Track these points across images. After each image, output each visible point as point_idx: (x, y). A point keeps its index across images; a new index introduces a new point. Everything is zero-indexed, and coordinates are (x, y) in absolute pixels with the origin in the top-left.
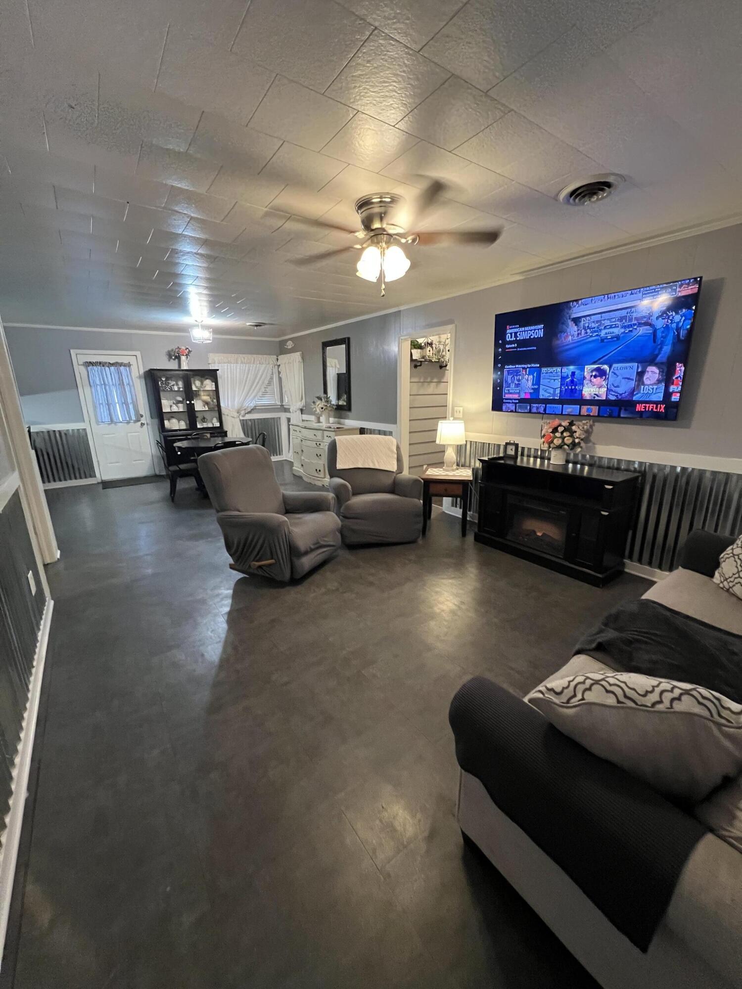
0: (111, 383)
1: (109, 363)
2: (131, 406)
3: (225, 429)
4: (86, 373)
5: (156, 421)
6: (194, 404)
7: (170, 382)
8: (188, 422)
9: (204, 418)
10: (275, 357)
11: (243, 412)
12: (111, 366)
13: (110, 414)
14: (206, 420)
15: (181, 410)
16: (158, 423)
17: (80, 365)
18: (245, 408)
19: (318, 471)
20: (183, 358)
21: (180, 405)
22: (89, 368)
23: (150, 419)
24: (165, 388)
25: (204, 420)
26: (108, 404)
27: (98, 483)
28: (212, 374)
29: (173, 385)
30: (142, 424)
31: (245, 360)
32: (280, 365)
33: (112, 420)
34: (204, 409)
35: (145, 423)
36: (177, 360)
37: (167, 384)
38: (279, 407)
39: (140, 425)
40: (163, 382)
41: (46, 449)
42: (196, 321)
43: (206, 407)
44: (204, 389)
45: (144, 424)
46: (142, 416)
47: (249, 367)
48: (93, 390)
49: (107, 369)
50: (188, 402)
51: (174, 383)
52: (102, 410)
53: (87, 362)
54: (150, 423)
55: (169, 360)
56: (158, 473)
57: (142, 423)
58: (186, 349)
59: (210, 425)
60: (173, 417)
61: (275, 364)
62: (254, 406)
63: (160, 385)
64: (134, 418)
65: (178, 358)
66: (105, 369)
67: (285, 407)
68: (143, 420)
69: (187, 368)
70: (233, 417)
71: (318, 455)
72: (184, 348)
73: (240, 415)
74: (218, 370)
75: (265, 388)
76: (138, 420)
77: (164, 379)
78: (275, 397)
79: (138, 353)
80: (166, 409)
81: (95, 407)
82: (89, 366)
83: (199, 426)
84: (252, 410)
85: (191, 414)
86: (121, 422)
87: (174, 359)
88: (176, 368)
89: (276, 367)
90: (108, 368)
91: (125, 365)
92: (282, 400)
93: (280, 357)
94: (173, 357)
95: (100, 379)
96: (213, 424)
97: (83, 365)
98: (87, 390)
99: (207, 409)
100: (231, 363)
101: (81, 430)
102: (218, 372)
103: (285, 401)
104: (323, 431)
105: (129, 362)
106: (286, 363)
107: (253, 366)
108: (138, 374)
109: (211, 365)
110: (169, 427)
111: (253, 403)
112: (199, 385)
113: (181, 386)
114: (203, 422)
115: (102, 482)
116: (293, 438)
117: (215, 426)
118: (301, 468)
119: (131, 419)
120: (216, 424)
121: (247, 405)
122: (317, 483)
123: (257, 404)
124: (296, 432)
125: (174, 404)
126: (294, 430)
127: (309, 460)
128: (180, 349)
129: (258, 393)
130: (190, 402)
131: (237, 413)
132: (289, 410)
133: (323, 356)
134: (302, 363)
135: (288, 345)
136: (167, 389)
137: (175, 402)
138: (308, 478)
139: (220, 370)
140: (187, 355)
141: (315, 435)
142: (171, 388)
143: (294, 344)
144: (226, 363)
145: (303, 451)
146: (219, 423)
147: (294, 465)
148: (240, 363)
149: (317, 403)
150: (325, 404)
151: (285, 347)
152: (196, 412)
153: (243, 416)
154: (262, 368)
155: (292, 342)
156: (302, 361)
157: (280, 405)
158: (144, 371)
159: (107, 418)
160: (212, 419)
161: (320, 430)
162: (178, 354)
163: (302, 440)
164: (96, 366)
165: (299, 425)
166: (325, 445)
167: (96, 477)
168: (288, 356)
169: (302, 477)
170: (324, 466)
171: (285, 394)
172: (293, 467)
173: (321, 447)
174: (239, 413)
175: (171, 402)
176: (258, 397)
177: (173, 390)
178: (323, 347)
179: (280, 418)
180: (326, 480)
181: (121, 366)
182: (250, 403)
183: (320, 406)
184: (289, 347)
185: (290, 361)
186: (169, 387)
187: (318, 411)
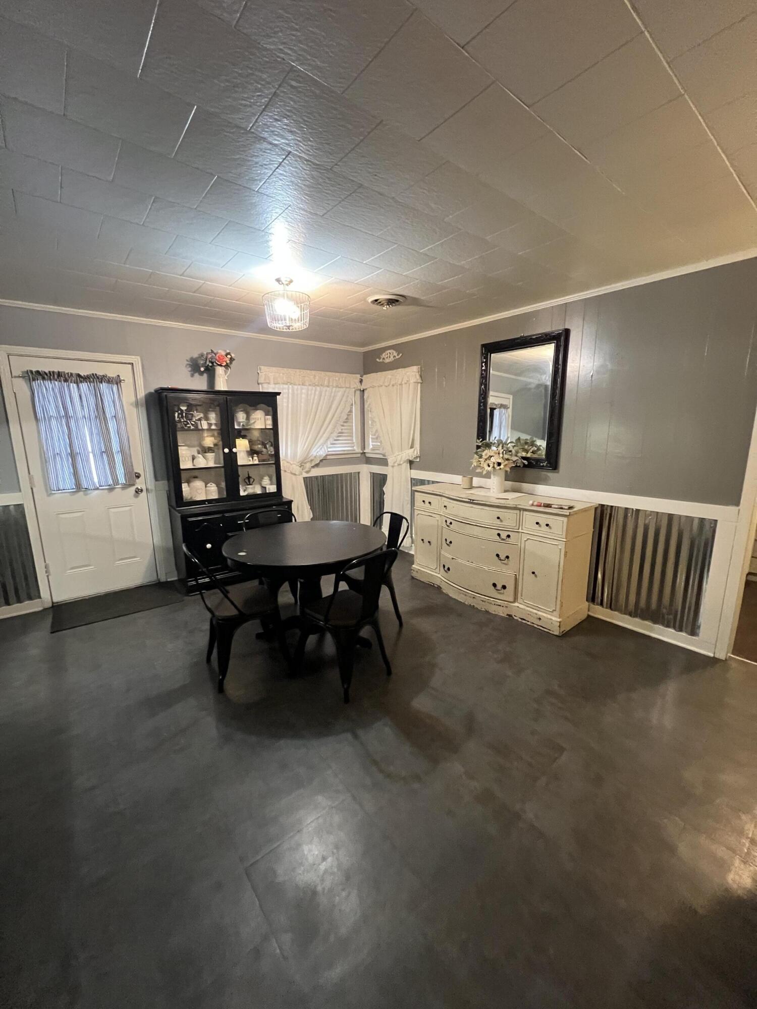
0: (80, 415)
1: (79, 375)
2: (118, 459)
3: (287, 494)
4: (29, 393)
5: (164, 485)
6: (236, 453)
7: (195, 413)
8: (223, 485)
9: (249, 478)
10: (358, 376)
11: (308, 465)
12: (81, 382)
13: (76, 474)
14: (251, 480)
15: (211, 464)
16: (167, 488)
17: (15, 377)
18: (312, 458)
19: (499, 587)
20: (220, 371)
21: (211, 456)
22: (35, 384)
23: (153, 480)
24: (186, 426)
25: (249, 480)
26: (73, 455)
27: (45, 610)
28: (268, 401)
29: (200, 420)
30: (138, 491)
31: (317, 380)
32: (363, 391)
33: (78, 487)
34: (251, 463)
35: (144, 488)
36: (205, 375)
37: (190, 416)
38: (359, 455)
39: (134, 492)
40: (182, 414)
42: (278, 280)
43: (255, 458)
44: (252, 427)
45: (142, 491)
46: (138, 476)
47: (321, 393)
48: (43, 428)
49: (73, 386)
50: (226, 450)
51: (202, 415)
52: (59, 466)
53: (31, 372)
54: (154, 488)
55: (192, 376)
56: (163, 579)
57: (137, 488)
58: (226, 355)
59: (258, 491)
60: (196, 477)
61: (359, 388)
62: (324, 455)
63: (177, 419)
64: (122, 480)
65: (210, 371)
66: (69, 386)
67: (368, 455)
68: (140, 484)
69: (226, 390)
70: (295, 475)
71: (503, 557)
72: (224, 353)
73: (303, 470)
74: (279, 394)
76: (126, 486)
77: (184, 408)
78: (352, 440)
79: (136, 360)
80: (185, 464)
81: (44, 461)
82: (34, 380)
83: (242, 493)
84: (321, 461)
85: (230, 472)
86: (98, 489)
87: (201, 373)
88: (205, 388)
89: (358, 393)
90: (75, 385)
91: (109, 381)
92: (364, 447)
93: (366, 378)
94: (202, 369)
95: (57, 407)
96: (265, 488)
97: (23, 377)
98: (29, 427)
99: (257, 462)
100: (295, 385)
101: (11, 508)
102: (278, 397)
103: (371, 447)
104: (522, 512)
105: (119, 376)
106: (382, 386)
107: (326, 391)
108: (133, 399)
109: (265, 386)
110: (189, 498)
111: (323, 449)
112: (244, 420)
113: (213, 421)
114: (248, 485)
115: (53, 606)
116: (419, 514)
117: (267, 492)
118: (437, 568)
119: (116, 482)
120: (269, 489)
121: (315, 454)
122: (493, 609)
123: (328, 452)
124: (429, 504)
125: (199, 453)
126: (424, 501)
127: (472, 563)
128: (215, 354)
129: (331, 433)
130: (231, 450)
131: (300, 467)
132: (383, 462)
133: (482, 370)
134: (419, 385)
135: (385, 357)
136: (188, 425)
137: (200, 451)
138: (466, 595)
139: (281, 395)
140: (227, 366)
141: (498, 518)
142: (196, 426)
143: (401, 354)
144: (287, 384)
145: (451, 542)
146: (275, 486)
147: (415, 562)
148: (307, 384)
149: (484, 454)
150: (506, 456)
151: (378, 360)
152: (239, 468)
153: (307, 472)
154: (340, 394)
155: (394, 352)
156: (420, 381)
157: (362, 454)
158: (147, 392)
159: (68, 483)
160: (263, 479)
161: (515, 508)
162: (212, 363)
163: (451, 523)
164: (51, 380)
165: (444, 495)
166: (525, 539)
167: (40, 597)
168: (389, 374)
169: (439, 588)
170: (516, 578)
171: (371, 436)
172: (413, 564)
173: (510, 541)
174: (302, 467)
175: (194, 451)
176: (331, 440)
177: (200, 427)
178: (482, 354)
179: (359, 473)
180: (518, 607)
181: (102, 383)
182: (318, 450)
183: (493, 459)
184: (387, 361)
185: (393, 382)
186: (193, 423)
187: (487, 468)
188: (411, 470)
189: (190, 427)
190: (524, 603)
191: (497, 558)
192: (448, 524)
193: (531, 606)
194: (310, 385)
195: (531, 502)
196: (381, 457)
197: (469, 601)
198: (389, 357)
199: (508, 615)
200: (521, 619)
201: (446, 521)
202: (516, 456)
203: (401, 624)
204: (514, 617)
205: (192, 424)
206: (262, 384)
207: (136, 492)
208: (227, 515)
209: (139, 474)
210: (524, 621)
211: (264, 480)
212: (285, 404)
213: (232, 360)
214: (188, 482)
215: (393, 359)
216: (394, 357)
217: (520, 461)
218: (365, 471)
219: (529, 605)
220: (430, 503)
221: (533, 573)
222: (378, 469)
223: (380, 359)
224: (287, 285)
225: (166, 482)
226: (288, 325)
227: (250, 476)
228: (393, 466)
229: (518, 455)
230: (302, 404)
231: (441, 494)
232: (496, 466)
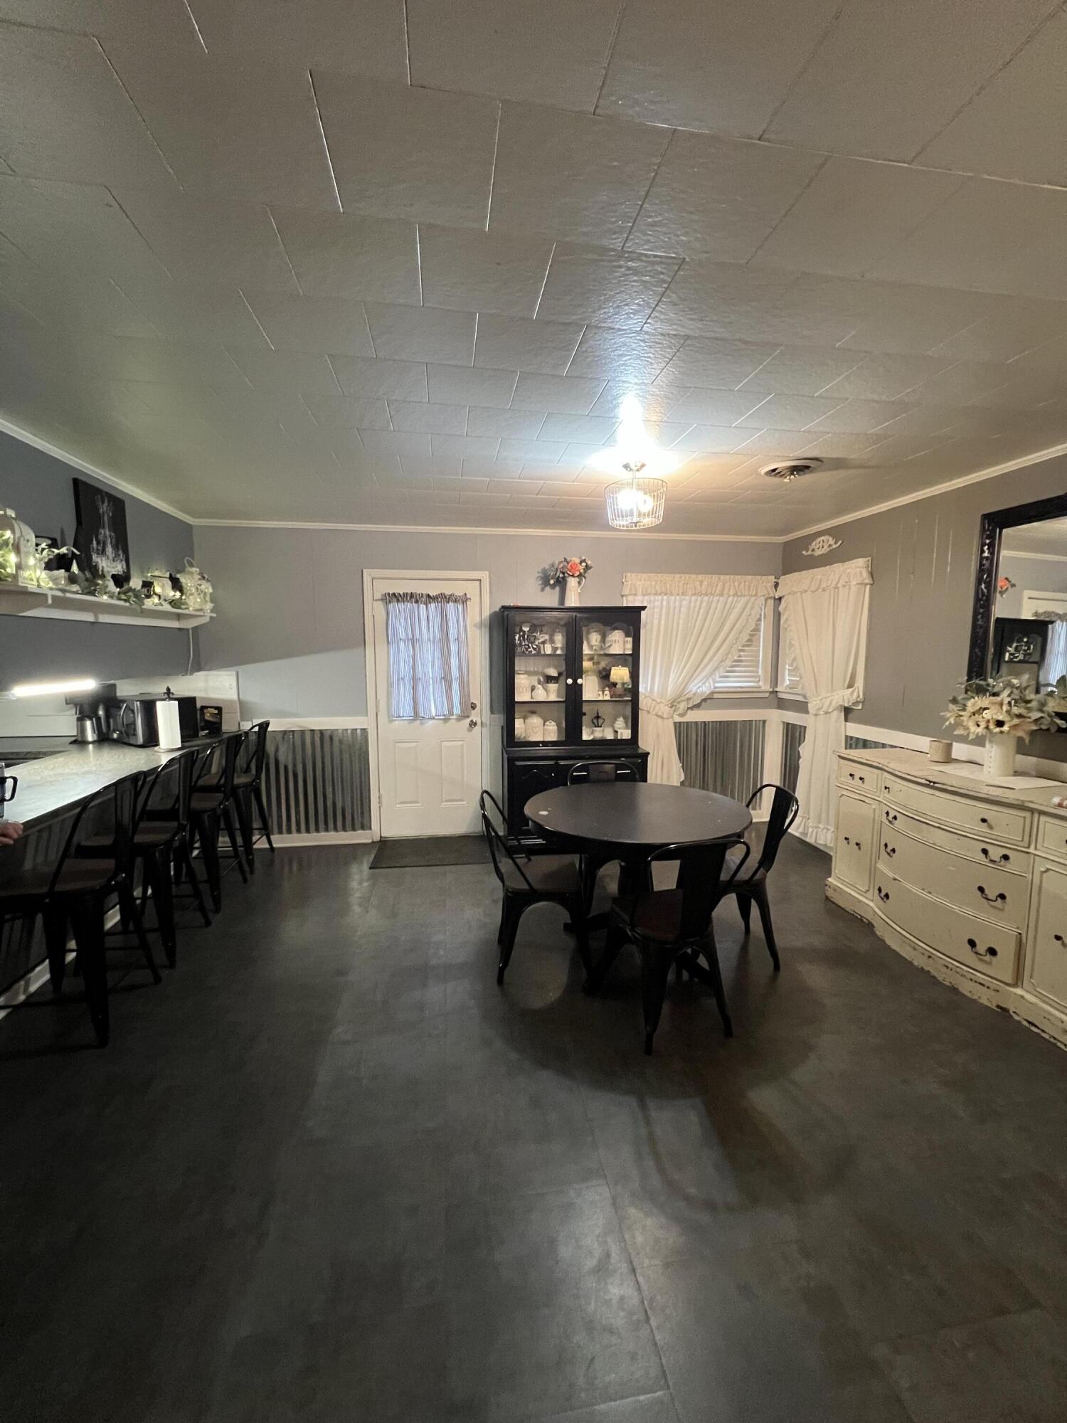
0: (425, 636)
1: (429, 596)
2: (455, 687)
3: (645, 744)
4: (384, 615)
5: (500, 719)
6: (582, 685)
7: (538, 634)
8: (564, 725)
9: (598, 717)
10: (772, 578)
11: (683, 706)
12: (430, 603)
13: (415, 701)
14: (600, 721)
15: (553, 697)
16: (501, 724)
17: (376, 600)
18: (689, 696)
19: (981, 948)
20: (572, 583)
21: (553, 687)
22: (391, 606)
23: (489, 712)
24: (527, 649)
25: (597, 721)
26: (415, 680)
27: (373, 842)
28: (628, 619)
29: (544, 643)
30: (473, 724)
31: (703, 587)
32: (780, 599)
33: (416, 716)
34: (601, 698)
35: (479, 723)
36: (557, 589)
37: (532, 639)
38: (767, 695)
39: (468, 725)
40: (523, 636)
41: (295, 766)
43: (607, 692)
44: (607, 652)
45: (475, 724)
46: (473, 707)
47: (709, 605)
48: (392, 651)
49: (423, 607)
50: (570, 681)
51: (547, 637)
52: (401, 692)
53: (389, 594)
54: (488, 723)
55: (543, 590)
57: (472, 721)
58: (581, 563)
59: (610, 736)
60: (533, 712)
61: (772, 595)
62: (708, 692)
63: (518, 642)
64: (457, 710)
65: (561, 583)
66: (419, 607)
67: (781, 696)
68: (475, 716)
69: (578, 605)
70: (662, 717)
71: (992, 894)
72: (578, 561)
73: (674, 711)
74: (644, 608)
75: (740, 650)
76: (464, 716)
77: (526, 629)
78: (757, 672)
79: (484, 575)
80: (521, 696)
81: (390, 685)
82: (390, 602)
83: (585, 737)
84: (705, 700)
85: (573, 708)
86: (433, 718)
87: (553, 587)
88: (555, 604)
89: (771, 602)
90: (424, 606)
91: (456, 600)
92: (775, 680)
93: (784, 580)
94: (552, 582)
95: (406, 627)
96: (616, 732)
97: (382, 600)
98: (382, 648)
99: (608, 698)
100: (672, 594)
101: (359, 731)
103: (788, 683)
104: (1036, 816)
105: (466, 594)
106: (806, 591)
107: (718, 601)
108: (478, 619)
109: (630, 598)
110: (523, 736)
111: (707, 684)
112: (597, 643)
113: (559, 645)
114: (596, 727)
115: (380, 841)
116: (843, 795)
117: (619, 738)
118: (868, 891)
119: (451, 712)
120: (622, 734)
121: (694, 690)
122: (966, 988)
123: (715, 688)
124: (861, 781)
125: (539, 683)
126: (851, 775)
127: (930, 893)
128: (568, 563)
129: (722, 661)
130: (575, 681)
131: (671, 707)
132: (802, 707)
133: (982, 558)
134: (868, 587)
135: (816, 548)
136: (529, 650)
137: (542, 679)
138: (915, 949)
139: (646, 609)
140: (580, 576)
141: (984, 821)
142: (538, 650)
143: (840, 542)
144: (660, 594)
145: (893, 850)
146: (630, 731)
147: (833, 873)
148: (690, 594)
149: (970, 703)
150: (1015, 710)
151: (804, 552)
152: (584, 704)
153: (682, 715)
154: (740, 606)
155: (831, 539)
156: (868, 581)
157: (770, 692)
158: (493, 611)
159: (407, 710)
160: (616, 720)
161: (1021, 807)
162: (564, 573)
163: (895, 818)
164: (404, 602)
165: (886, 769)
166: (1043, 869)
167: (370, 829)
168: (818, 573)
169: (870, 925)
170: (1021, 941)
171: (787, 667)
172: (830, 877)
173: (1010, 867)
174: (674, 707)
175: (534, 680)
176: (721, 672)
177: (542, 652)
178: (983, 530)
179: (764, 722)
180: (1022, 997)
181: (449, 602)
182: (700, 684)
183: (987, 715)
184: (818, 553)
185: (824, 585)
186: (535, 647)
187: (973, 729)
188: (848, 723)
189: (531, 651)
190: (1035, 993)
191: (979, 893)
192: (890, 818)
193: (1055, 1005)
194: (693, 595)
195: (1056, 800)
196: (800, 698)
197: (919, 961)
198: (822, 546)
199: (998, 1006)
200: (1029, 1023)
201: (887, 813)
202: (1041, 711)
203: (777, 967)
204: (1014, 1015)
205: (533, 648)
206: (626, 596)
207: (470, 725)
208: (562, 763)
209: (475, 704)
210: (1033, 1029)
211: (617, 722)
212: (656, 622)
213: (587, 568)
214: (525, 718)
215: (828, 550)
216: (830, 545)
217: (1047, 720)
218: (775, 720)
219: (1047, 1000)
220: (861, 779)
221: (1058, 938)
222: (793, 717)
223: (807, 551)
224: (638, 470)
225: (502, 716)
226: (635, 521)
227: (600, 715)
228: (816, 715)
229: (1045, 709)
230: (681, 622)
231: (880, 766)
232: (992, 726)
